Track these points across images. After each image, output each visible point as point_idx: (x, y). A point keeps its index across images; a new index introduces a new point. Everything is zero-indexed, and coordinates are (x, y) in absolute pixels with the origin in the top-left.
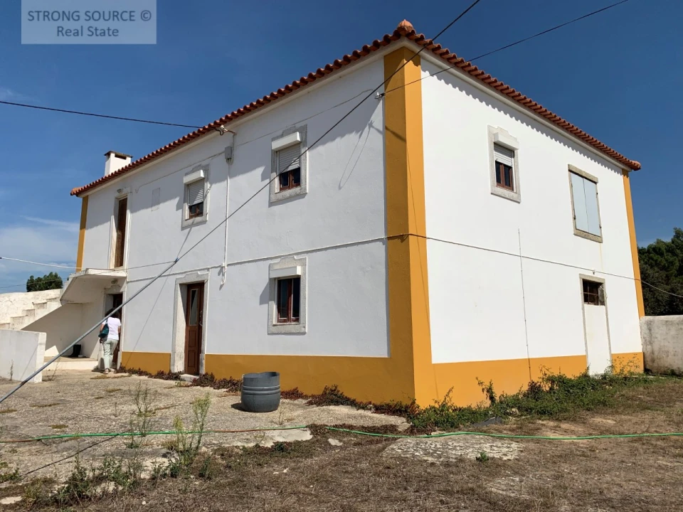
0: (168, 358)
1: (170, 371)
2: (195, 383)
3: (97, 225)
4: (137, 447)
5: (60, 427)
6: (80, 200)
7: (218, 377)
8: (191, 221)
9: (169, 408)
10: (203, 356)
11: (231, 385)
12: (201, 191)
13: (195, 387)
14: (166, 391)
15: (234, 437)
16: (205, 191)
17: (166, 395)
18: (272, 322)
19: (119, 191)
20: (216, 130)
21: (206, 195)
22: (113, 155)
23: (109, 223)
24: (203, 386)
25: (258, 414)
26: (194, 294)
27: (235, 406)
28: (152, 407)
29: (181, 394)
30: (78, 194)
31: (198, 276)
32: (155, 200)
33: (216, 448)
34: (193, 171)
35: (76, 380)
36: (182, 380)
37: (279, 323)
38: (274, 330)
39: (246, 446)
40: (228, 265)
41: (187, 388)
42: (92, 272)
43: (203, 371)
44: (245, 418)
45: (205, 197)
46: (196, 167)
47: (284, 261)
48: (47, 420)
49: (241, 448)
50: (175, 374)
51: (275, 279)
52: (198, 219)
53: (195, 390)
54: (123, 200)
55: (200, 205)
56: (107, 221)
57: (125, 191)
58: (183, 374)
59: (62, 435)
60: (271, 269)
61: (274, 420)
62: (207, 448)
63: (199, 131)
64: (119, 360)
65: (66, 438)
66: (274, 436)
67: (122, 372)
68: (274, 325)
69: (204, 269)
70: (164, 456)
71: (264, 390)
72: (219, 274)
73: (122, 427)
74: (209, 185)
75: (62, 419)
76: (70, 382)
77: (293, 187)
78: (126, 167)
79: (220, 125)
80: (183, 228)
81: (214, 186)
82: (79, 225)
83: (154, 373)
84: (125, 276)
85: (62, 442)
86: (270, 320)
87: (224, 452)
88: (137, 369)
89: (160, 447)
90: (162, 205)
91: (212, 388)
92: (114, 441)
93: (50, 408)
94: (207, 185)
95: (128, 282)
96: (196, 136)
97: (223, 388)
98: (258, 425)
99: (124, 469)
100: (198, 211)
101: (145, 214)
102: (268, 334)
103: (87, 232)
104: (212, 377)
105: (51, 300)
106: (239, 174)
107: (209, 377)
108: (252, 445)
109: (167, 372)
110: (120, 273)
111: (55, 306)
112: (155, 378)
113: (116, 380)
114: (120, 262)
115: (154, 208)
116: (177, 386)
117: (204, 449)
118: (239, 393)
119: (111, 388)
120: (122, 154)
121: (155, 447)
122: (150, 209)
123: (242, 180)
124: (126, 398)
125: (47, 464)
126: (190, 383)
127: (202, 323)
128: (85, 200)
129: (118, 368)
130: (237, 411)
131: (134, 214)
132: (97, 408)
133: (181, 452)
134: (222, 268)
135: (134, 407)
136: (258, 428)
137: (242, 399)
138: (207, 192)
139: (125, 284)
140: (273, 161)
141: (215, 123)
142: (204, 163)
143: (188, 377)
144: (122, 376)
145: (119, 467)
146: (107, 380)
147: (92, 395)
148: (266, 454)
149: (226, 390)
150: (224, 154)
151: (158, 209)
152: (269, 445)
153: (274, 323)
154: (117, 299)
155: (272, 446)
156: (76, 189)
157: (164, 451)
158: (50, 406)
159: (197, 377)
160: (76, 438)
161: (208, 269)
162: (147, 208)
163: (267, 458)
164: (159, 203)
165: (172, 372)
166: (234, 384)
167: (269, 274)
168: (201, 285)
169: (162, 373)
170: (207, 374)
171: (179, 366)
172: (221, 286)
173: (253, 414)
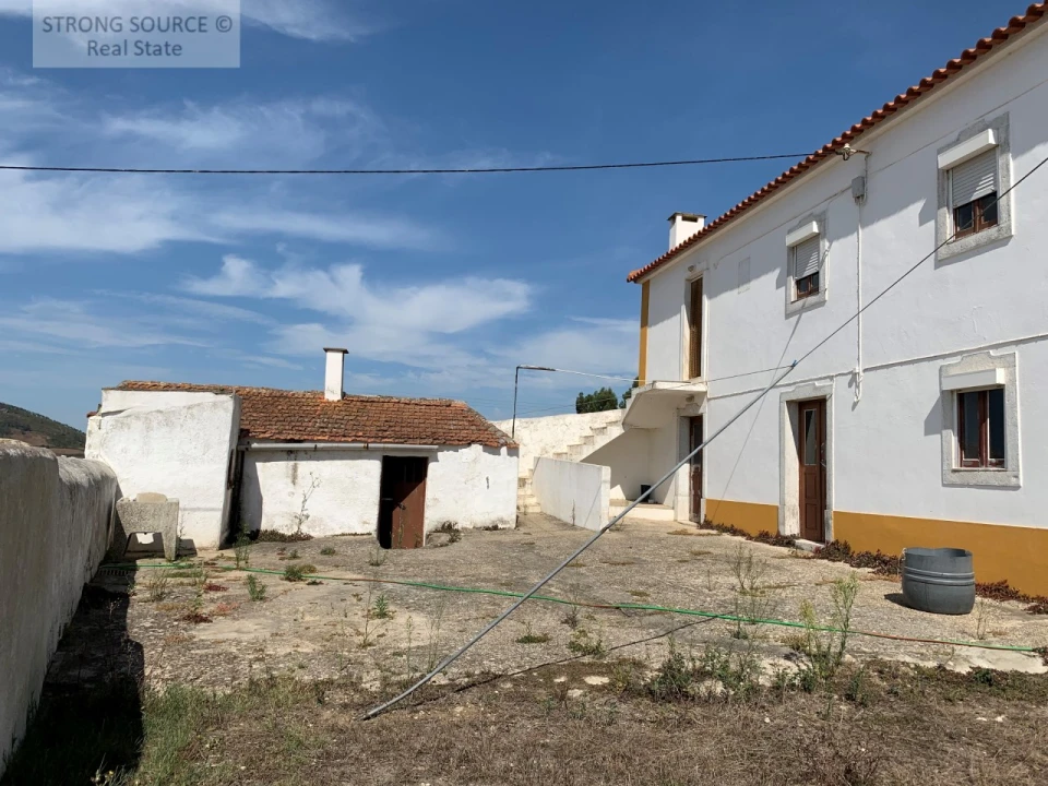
0: (773, 512)
1: (778, 532)
2: (819, 554)
3: (663, 320)
4: (746, 637)
5: (640, 594)
6: (639, 287)
7: (856, 549)
8: (800, 303)
9: (784, 587)
10: (829, 514)
11: (882, 564)
12: (815, 255)
13: (819, 561)
14: (776, 562)
15: (897, 647)
16: (821, 255)
17: (778, 568)
18: (949, 465)
19: (691, 268)
20: (837, 154)
21: (823, 261)
22: (679, 218)
23: (678, 316)
24: (834, 561)
25: (935, 616)
26: (810, 417)
27: (891, 597)
28: (758, 582)
29: (799, 569)
30: (636, 279)
31: (816, 388)
32: (743, 276)
33: (868, 659)
34: (801, 225)
35: (649, 534)
36: (797, 548)
37: (963, 468)
38: (955, 478)
39: (922, 664)
40: (865, 370)
41: (807, 561)
42: (660, 386)
43: (831, 536)
44: (913, 620)
45: (821, 263)
46: (805, 218)
47: (968, 359)
48: (622, 583)
49: (912, 666)
50: (786, 538)
51: (952, 391)
52: (812, 299)
53: (821, 565)
54: (697, 281)
55: (815, 277)
56: (675, 314)
57: (698, 268)
58: (798, 538)
59: (644, 606)
60: (944, 374)
61: (966, 630)
62: (854, 657)
63: (808, 160)
64: (703, 511)
65: (650, 611)
66: (971, 657)
67: (707, 528)
68: (955, 471)
69: (825, 378)
70: (787, 657)
71: (946, 577)
72: (850, 386)
73: (720, 606)
74: (827, 244)
75: (641, 583)
76: (643, 535)
77: (982, 228)
78: (699, 232)
79: (843, 144)
80: (788, 316)
81: (835, 244)
82: (639, 324)
83: (754, 533)
84: (704, 390)
85: (645, 615)
86: (946, 463)
87: (885, 670)
88: (729, 526)
89: (779, 643)
90: (754, 284)
91: (848, 565)
92: (714, 625)
93: (624, 568)
94: (825, 244)
95: (709, 400)
96: (803, 168)
97: (866, 565)
98: (937, 634)
99: (733, 667)
100: (811, 286)
101: (729, 298)
102: (944, 485)
103: (651, 331)
104: (847, 547)
105: (611, 423)
106: (879, 220)
107: (841, 548)
108: (931, 664)
109: (774, 534)
110: (697, 387)
111: (617, 431)
112: (756, 540)
113: (702, 538)
114: (696, 370)
115: (742, 288)
116: (791, 556)
117: (847, 658)
118: (898, 577)
119: (696, 548)
120: (691, 215)
121: (772, 642)
122: (735, 291)
123: (884, 228)
124: (719, 566)
125: (633, 641)
126: (811, 554)
127: (825, 463)
128: (646, 287)
129: (702, 521)
130: (896, 606)
131: (715, 300)
132: (683, 575)
133: (815, 656)
134: (855, 375)
135: (734, 580)
136: (938, 639)
137: (905, 587)
138: (825, 255)
139: (705, 403)
140: (941, 190)
141: (834, 142)
142: (817, 211)
143: (808, 544)
144: (709, 534)
145: (727, 661)
146: (689, 537)
147: (673, 557)
148: (958, 684)
149: (870, 570)
150: (851, 190)
151: (748, 289)
152: (964, 669)
153: (954, 467)
154: (695, 425)
155: (969, 673)
156: (633, 273)
157: (787, 650)
158: (624, 564)
159: (822, 546)
160: (661, 612)
161: (831, 378)
162: (732, 289)
163: (961, 691)
164: (749, 281)
165: (782, 534)
166: (885, 563)
167: (940, 384)
168: (821, 403)
169: (767, 534)
170: (837, 541)
171: (792, 525)
172: (855, 404)
173: (927, 615)
